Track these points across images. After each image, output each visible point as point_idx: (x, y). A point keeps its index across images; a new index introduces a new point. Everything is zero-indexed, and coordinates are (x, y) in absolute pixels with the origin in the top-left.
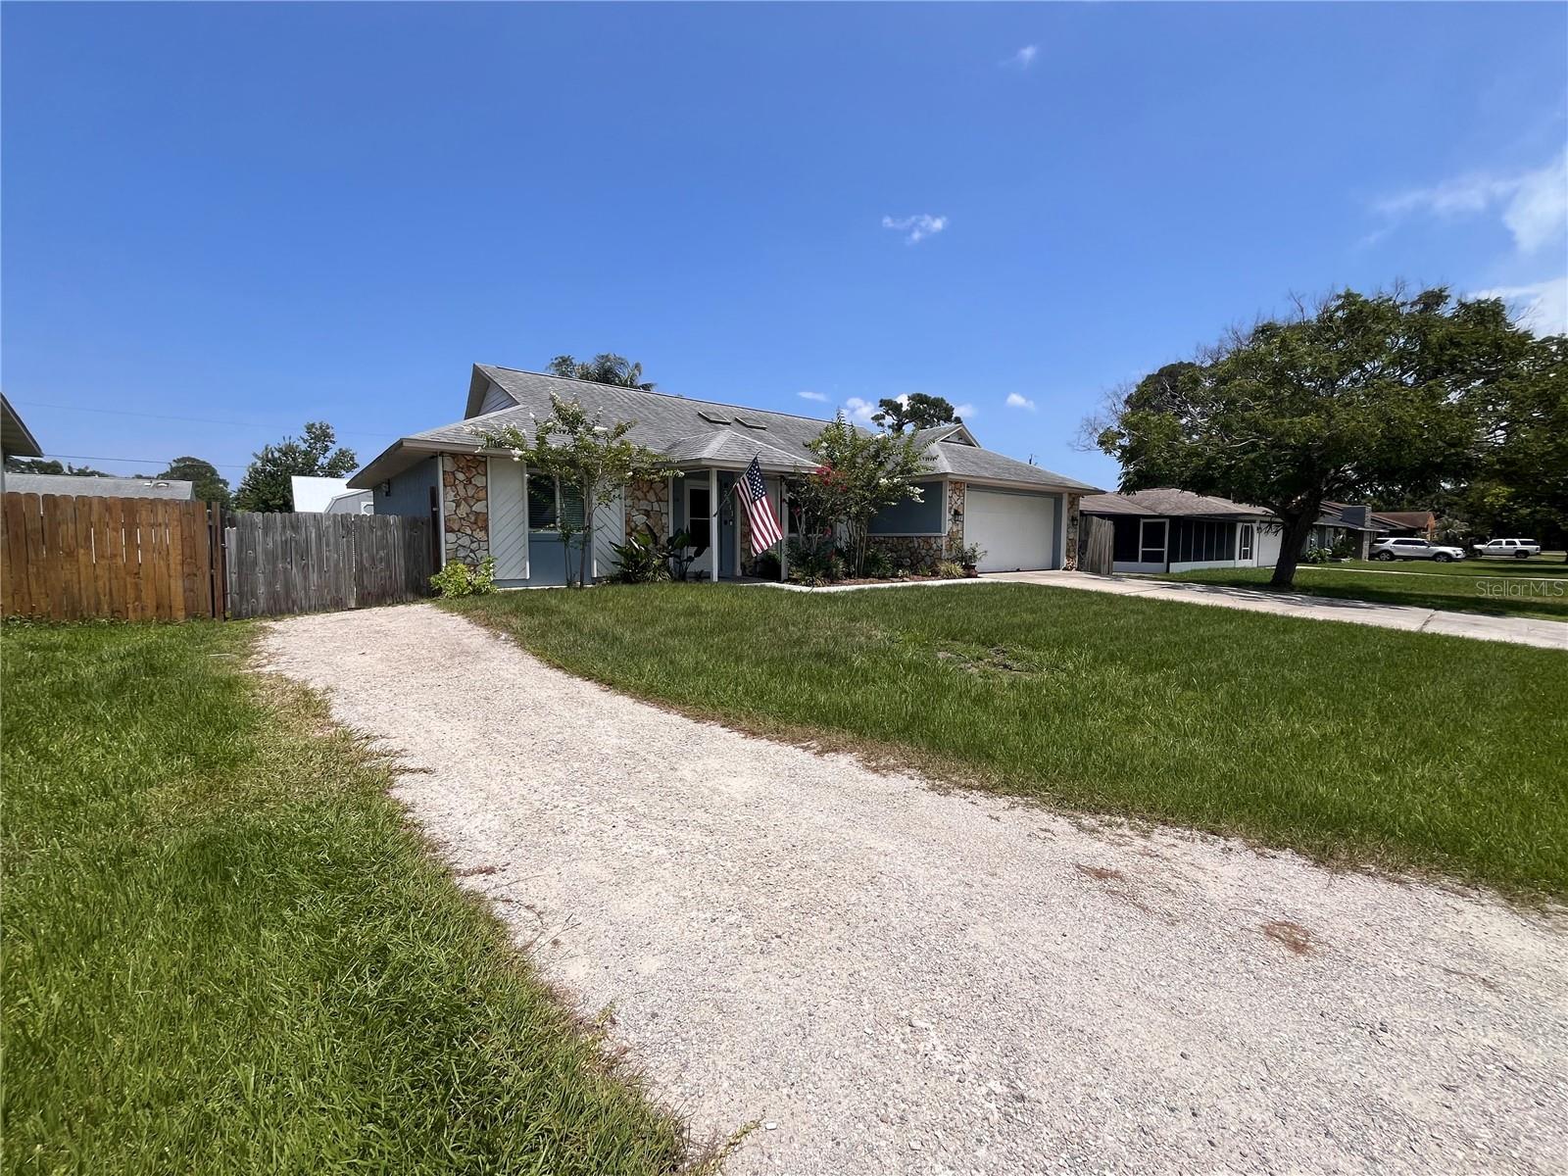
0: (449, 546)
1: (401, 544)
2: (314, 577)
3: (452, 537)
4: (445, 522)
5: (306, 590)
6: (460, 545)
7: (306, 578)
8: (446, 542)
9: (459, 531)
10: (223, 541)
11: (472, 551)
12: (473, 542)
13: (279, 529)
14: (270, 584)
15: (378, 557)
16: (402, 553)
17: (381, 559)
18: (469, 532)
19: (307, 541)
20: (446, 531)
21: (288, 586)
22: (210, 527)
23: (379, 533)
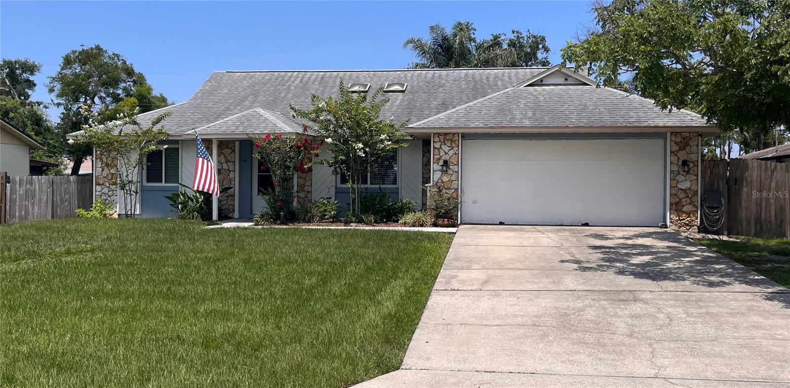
0: (97, 193)
1: (76, 192)
2: (36, 208)
3: (99, 188)
4: (96, 179)
5: (33, 214)
6: (103, 193)
7: (33, 209)
8: (96, 191)
9: (103, 184)
10: (6, 191)
11: (109, 196)
12: (109, 191)
13: (25, 184)
14: (20, 212)
15: (65, 199)
16: (76, 197)
17: (66, 199)
18: (108, 185)
19: (35, 190)
20: (96, 185)
21: (27, 212)
22: (2, 183)
23: (65, 186)
